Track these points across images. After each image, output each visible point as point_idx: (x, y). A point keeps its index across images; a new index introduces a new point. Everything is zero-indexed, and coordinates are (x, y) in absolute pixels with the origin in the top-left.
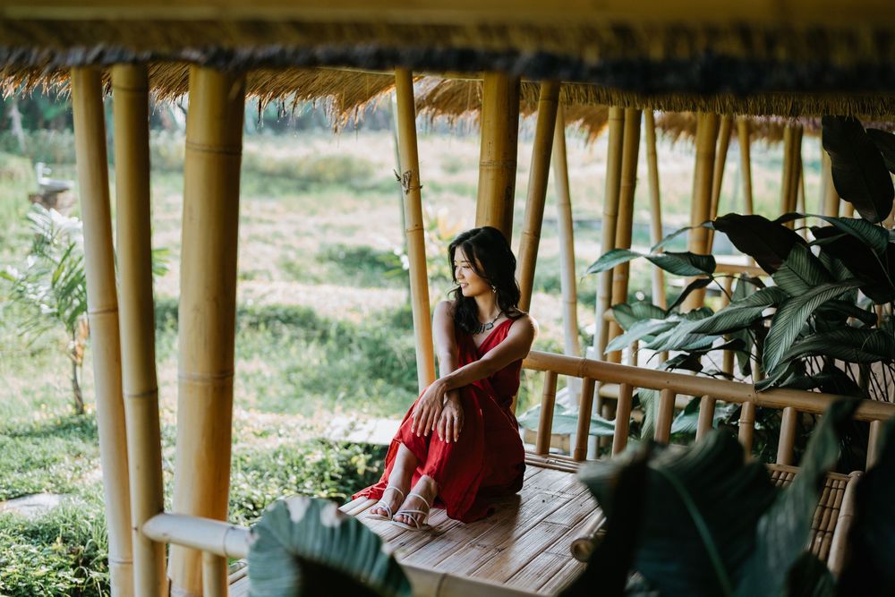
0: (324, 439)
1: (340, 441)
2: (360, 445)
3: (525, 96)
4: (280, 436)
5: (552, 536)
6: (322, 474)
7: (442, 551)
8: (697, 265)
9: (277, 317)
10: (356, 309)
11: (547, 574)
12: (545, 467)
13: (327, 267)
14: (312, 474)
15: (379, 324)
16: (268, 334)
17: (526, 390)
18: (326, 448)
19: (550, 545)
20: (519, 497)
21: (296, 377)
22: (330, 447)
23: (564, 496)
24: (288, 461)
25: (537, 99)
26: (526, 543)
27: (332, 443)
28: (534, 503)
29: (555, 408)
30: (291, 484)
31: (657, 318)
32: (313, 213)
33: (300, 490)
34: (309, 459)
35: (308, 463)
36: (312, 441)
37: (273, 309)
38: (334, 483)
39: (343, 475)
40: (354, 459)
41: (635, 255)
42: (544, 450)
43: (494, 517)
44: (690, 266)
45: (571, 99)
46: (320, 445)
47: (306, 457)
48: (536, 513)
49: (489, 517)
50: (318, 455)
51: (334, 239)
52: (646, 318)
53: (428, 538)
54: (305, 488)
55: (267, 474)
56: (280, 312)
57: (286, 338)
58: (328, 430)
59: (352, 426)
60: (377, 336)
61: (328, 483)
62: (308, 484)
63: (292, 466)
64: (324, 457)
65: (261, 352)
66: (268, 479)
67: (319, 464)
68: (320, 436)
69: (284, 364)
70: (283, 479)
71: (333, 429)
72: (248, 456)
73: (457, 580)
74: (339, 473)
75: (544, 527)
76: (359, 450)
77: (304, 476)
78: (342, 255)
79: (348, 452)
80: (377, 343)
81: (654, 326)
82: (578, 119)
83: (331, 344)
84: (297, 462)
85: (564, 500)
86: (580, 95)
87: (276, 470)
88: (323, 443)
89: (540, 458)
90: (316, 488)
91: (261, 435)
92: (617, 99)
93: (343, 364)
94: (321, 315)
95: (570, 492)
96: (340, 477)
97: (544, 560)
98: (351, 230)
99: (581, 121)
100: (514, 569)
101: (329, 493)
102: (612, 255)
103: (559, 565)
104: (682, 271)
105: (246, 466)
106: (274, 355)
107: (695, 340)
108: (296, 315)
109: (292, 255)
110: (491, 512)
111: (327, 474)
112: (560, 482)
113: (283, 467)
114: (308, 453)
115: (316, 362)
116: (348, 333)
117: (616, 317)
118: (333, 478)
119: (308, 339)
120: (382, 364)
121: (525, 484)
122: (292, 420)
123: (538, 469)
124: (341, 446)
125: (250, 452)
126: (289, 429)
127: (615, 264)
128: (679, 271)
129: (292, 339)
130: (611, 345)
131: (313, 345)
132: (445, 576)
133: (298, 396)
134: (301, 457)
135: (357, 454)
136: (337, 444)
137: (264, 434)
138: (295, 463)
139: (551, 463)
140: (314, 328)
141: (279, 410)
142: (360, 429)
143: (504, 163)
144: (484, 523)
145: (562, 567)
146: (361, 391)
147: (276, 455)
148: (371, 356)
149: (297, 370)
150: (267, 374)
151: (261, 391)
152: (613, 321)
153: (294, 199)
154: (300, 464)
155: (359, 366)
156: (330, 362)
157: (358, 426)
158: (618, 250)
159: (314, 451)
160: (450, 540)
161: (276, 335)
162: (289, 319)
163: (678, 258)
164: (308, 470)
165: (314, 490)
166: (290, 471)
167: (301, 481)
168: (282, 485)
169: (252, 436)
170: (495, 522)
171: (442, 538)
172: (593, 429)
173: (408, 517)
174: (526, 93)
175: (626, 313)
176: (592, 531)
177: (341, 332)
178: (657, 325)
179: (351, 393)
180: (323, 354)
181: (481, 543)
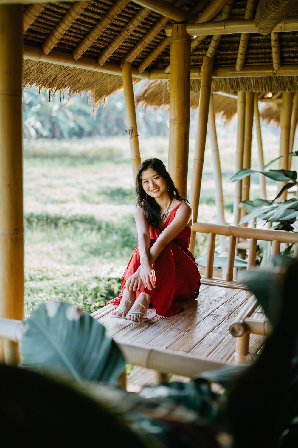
0: (97, 277)
1: (106, 278)
2: (116, 279)
3: (193, 88)
4: (75, 276)
5: (216, 322)
6: (96, 294)
7: (154, 333)
8: (287, 176)
9: (77, 220)
10: (115, 215)
11: (215, 344)
12: (211, 285)
13: (102, 197)
14: (91, 294)
15: (125, 221)
16: (73, 228)
17: (198, 250)
18: (98, 281)
19: (215, 328)
20: (197, 302)
21: (87, 248)
22: (100, 280)
23: (221, 300)
24: (79, 288)
25: (199, 90)
26: (202, 327)
27: (101, 279)
28: (205, 304)
29: (215, 254)
30: (80, 300)
31: (266, 205)
32: (95, 173)
33: (85, 303)
34: (89, 287)
35: (89, 289)
36: (91, 277)
37: (75, 216)
38: (103, 298)
39: (107, 294)
40: (113, 286)
41: (253, 172)
42: (210, 276)
43: (184, 313)
44: (284, 176)
45: (218, 88)
46: (95, 280)
47: (88, 286)
48: (207, 310)
49: (181, 312)
50: (94, 285)
51: (105, 184)
52: (261, 206)
53: (147, 326)
54: (87, 301)
55: (68, 295)
56: (78, 218)
57: (81, 230)
58: (99, 272)
59: (112, 270)
60: (125, 227)
61: (99, 298)
62: (89, 299)
63: (81, 290)
64: (97, 285)
65: (69, 237)
66: (68, 297)
67: (95, 289)
68: (95, 275)
69: (80, 242)
70: (76, 298)
71: (102, 271)
72: (58, 286)
73: (159, 353)
74: (105, 293)
75: (212, 317)
76: (114, 281)
77: (87, 295)
78: (109, 191)
79: (109, 283)
80: (125, 230)
81: (265, 209)
82: (220, 111)
83: (103, 232)
84: (84, 289)
85: (222, 302)
86: (223, 85)
87: (73, 293)
88: (97, 278)
89: (208, 280)
90: (93, 301)
91: (66, 276)
92: (242, 87)
93: (109, 241)
94: (97, 218)
95: (225, 297)
96: (105, 295)
97: (212, 336)
98: (113, 180)
99: (222, 113)
100: (196, 342)
101: (100, 304)
102: (242, 172)
103: (221, 339)
104: (280, 178)
105: (57, 291)
106: (75, 238)
107: (289, 214)
108: (86, 219)
109: (85, 192)
110: (182, 310)
111: (99, 294)
112: (219, 292)
113: (76, 291)
114: (89, 284)
115: (95, 240)
116: (111, 226)
117: (244, 206)
118: (102, 296)
119: (92, 230)
120: (128, 240)
121: (200, 294)
122: (81, 268)
123: (207, 286)
124: (106, 280)
125: (60, 284)
126: (80, 272)
127: (243, 177)
128: (279, 179)
129: (84, 230)
130: (242, 220)
131: (94, 233)
132: (152, 351)
133: (87, 257)
134: (86, 286)
135: (114, 283)
136: (104, 279)
137: (67, 275)
138: (82, 289)
139: (214, 283)
140: (95, 224)
141: (76, 263)
142: (116, 271)
143: (183, 119)
144: (178, 316)
145: (223, 339)
146: (118, 253)
147: (72, 285)
148: (123, 237)
149: (86, 245)
150: (72, 247)
151: (69, 255)
152: (243, 209)
153: (87, 168)
154: (85, 289)
155: (116, 242)
156: (103, 241)
157: (115, 269)
158: (245, 170)
159: (92, 282)
160: (159, 327)
161: (76, 228)
162: (83, 220)
163: (277, 173)
164: (89, 292)
165: (92, 302)
166: (79, 293)
167: (85, 298)
168: (76, 300)
169: (62, 277)
170: (184, 315)
171: (155, 325)
172: (236, 264)
173: (133, 316)
174: (194, 86)
175: (249, 204)
176: (241, 318)
177: (108, 226)
178: (266, 209)
179: (113, 255)
180: (99, 236)
181: (176, 328)
